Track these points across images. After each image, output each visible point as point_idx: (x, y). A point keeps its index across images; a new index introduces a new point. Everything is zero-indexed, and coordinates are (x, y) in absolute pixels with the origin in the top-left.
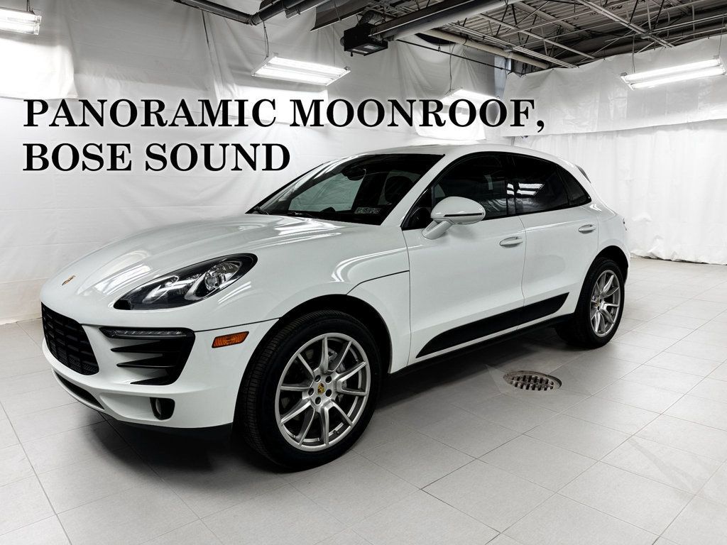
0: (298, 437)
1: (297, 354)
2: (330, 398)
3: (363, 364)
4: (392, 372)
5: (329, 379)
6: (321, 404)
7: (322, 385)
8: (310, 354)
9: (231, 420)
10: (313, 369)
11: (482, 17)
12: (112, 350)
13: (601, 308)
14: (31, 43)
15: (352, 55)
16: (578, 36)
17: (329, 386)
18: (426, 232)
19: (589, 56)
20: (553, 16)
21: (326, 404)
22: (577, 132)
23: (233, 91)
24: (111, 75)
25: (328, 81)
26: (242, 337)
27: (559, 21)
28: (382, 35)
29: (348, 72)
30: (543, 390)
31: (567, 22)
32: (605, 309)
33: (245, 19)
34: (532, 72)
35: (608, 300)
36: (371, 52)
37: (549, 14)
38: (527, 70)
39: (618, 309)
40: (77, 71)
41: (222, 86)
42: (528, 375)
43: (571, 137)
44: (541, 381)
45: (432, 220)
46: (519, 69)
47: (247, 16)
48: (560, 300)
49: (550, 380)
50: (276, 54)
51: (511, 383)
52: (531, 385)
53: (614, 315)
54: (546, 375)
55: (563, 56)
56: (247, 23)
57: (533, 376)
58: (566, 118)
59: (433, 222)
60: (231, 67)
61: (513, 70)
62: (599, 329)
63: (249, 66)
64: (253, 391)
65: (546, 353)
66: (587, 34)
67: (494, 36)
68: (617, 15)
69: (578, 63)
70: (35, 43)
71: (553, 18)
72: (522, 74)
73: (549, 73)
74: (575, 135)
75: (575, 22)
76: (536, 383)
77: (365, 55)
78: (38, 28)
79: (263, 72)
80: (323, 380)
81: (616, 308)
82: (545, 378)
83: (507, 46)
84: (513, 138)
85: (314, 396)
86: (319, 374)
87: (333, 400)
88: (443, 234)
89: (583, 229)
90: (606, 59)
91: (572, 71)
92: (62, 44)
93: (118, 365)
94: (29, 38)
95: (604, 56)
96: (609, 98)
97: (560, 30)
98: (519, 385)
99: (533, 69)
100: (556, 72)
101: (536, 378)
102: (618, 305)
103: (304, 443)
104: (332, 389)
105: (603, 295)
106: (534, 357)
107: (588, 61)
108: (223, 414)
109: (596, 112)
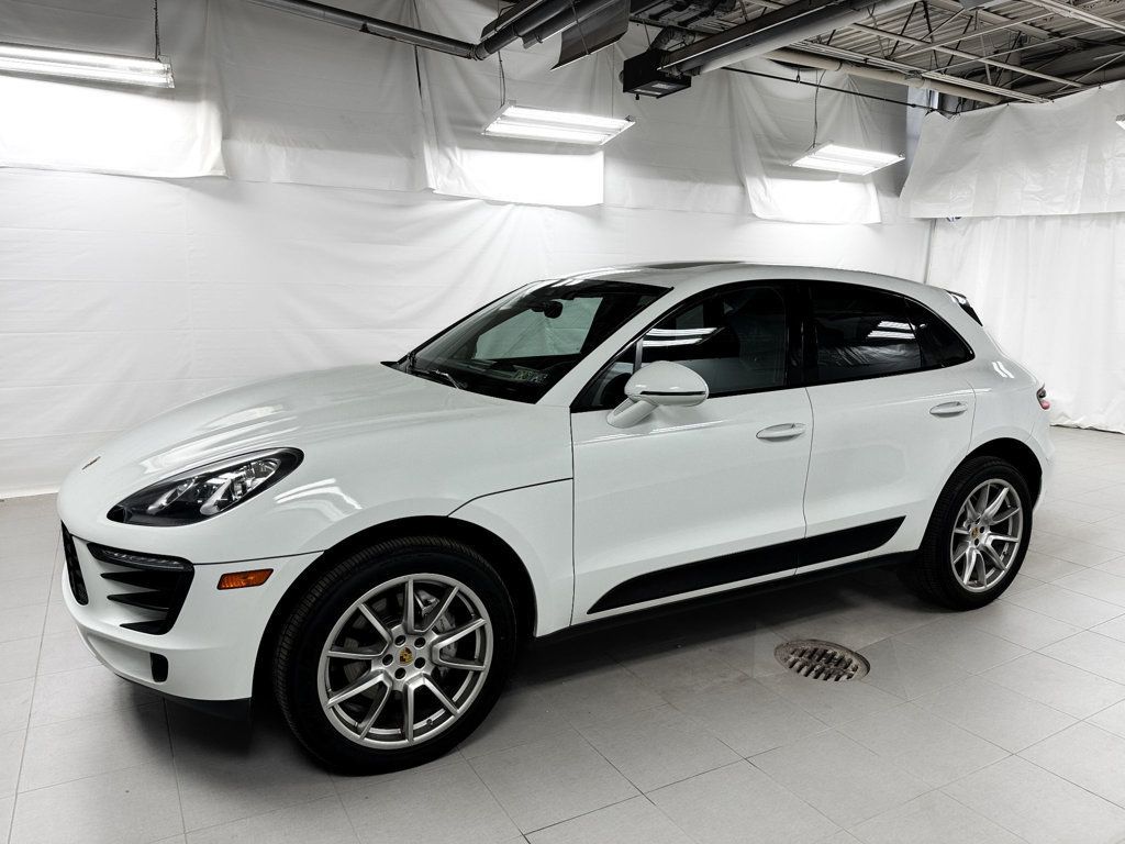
0: (361, 726)
1: (359, 604)
2: (422, 671)
3: (480, 622)
4: (538, 635)
5: (420, 642)
6: (406, 678)
7: (408, 650)
8: (381, 605)
9: (249, 695)
10: (388, 626)
11: (856, 29)
12: (103, 575)
13: (982, 542)
14: (167, 98)
15: (637, 98)
16: (1057, 47)
17: (421, 652)
18: (612, 416)
19: (1070, 84)
20: (1004, 16)
21: (412, 680)
22: (1044, 213)
23: (453, 157)
24: (274, 140)
25: (604, 139)
26: (261, 577)
27: (1018, 24)
28: (679, 66)
29: (632, 124)
30: (832, 680)
31: (1032, 25)
32: (989, 544)
33: (466, 51)
34: (974, 109)
35: (995, 529)
36: (665, 93)
37: (995, 13)
38: (966, 107)
39: (1017, 546)
40: (227, 135)
41: (437, 151)
42: (821, 648)
43: (1034, 220)
44: (841, 660)
45: (626, 397)
46: (951, 107)
47: (470, 46)
48: (889, 527)
49: (855, 662)
50: (514, 103)
51: (786, 660)
52: (818, 667)
53: (1007, 556)
54: (852, 652)
55: (1020, 84)
56: (469, 57)
57: (830, 652)
58: (1026, 189)
59: (627, 401)
60: (452, 122)
61: (942, 109)
62: (971, 579)
63: (480, 117)
64: (282, 654)
65: (874, 609)
66: (1075, 43)
67: (886, 58)
68: (1102, 16)
69: (1051, 94)
70: (173, 99)
71: (1005, 19)
72: (955, 113)
73: (1003, 110)
74: (1041, 218)
75: (1048, 25)
76: (827, 664)
77: (658, 97)
78: (170, 79)
79: (497, 128)
80: (410, 643)
81: (1012, 544)
82: (848, 657)
83: (911, 72)
84: (934, 221)
85: (395, 665)
86: (402, 633)
87: (426, 676)
88: (646, 418)
89: (941, 410)
90: (1104, 87)
91: (1039, 109)
92: (207, 98)
93: (110, 598)
94: (163, 93)
95: (1099, 83)
96: (1105, 156)
97: (1020, 40)
98: (797, 665)
99: (975, 105)
100: (1013, 108)
101: (834, 654)
102: (1018, 539)
103: (369, 735)
104: (426, 656)
105: (986, 521)
106: (849, 615)
107: (1070, 90)
108: (237, 684)
109: (1080, 180)
